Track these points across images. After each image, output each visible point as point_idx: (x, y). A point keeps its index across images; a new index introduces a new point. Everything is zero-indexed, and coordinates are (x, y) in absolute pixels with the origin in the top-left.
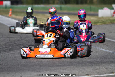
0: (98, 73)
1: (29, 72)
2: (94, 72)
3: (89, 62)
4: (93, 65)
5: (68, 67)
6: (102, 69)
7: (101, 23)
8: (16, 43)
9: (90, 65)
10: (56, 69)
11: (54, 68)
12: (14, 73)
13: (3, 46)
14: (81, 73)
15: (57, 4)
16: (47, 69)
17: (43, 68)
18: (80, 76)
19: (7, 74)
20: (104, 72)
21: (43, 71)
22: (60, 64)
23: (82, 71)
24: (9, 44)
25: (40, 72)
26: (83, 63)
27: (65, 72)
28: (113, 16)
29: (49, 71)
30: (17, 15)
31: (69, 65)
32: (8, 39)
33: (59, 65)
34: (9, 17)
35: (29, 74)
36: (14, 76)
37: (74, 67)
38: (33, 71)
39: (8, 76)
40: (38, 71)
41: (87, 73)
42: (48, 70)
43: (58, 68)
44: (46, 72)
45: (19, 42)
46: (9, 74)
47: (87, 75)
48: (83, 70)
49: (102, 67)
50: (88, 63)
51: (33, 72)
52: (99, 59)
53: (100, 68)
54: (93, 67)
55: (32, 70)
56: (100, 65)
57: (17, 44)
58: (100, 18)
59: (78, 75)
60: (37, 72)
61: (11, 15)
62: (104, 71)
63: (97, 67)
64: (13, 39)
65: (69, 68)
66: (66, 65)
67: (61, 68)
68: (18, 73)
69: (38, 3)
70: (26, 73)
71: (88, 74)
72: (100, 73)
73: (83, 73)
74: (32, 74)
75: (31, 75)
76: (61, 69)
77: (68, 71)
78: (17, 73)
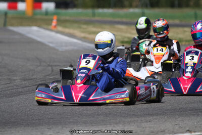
1: (86, 126)
3: (192, 110)
5: (154, 117)
10: (133, 121)
11: (129, 120)
12: (60, 127)
13: (41, 81)
15: (137, 7)
17: (110, 120)
18: (175, 133)
19: (48, 129)
21: (111, 124)
22: (141, 111)
23: (179, 125)
24: (52, 77)
30: (65, 27)
31: (157, 114)
32: (50, 68)
33: (139, 113)
34: (51, 30)
36: (59, 132)
37: (166, 117)
38: (94, 125)
39: (49, 133)
41: (187, 129)
42: (119, 122)
44: (115, 126)
46: (50, 129)
48: (180, 123)
50: (190, 110)
54: (199, 118)
55: (92, 124)
59: (173, 132)
61: (55, 26)
65: (156, 119)
66: (152, 115)
67: (143, 119)
68: (67, 128)
69: (103, 7)
71: (190, 130)
73: (182, 128)
76: (141, 121)
77: (154, 124)
78: (64, 128)
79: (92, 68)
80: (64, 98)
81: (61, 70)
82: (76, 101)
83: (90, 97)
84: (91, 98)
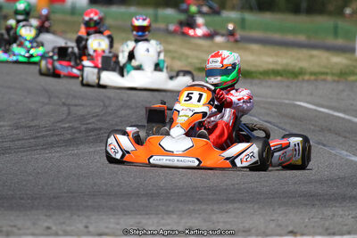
0: (327, 229)
2: (314, 227)
4: (317, 202)
6: (341, 219)
8: (87, 124)
9: (306, 205)
14: (272, 225)
16: (171, 209)
20: (345, 228)
25: (147, 216)
26: (285, 198)
27: (224, 222)
29: (175, 216)
35: (112, 220)
40: (140, 214)
43: (204, 207)
45: (99, 121)
47: (292, 233)
49: (341, 213)
51: (125, 215)
52: (337, 187)
53: (334, 215)
56: (338, 205)
57: (89, 126)
60: (139, 217)
62: (346, 225)
63: (328, 212)
64: (82, 111)
70: (104, 217)
72: (332, 231)
74: (122, 221)
75: (118, 224)
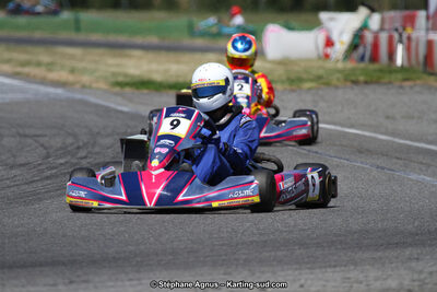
7: (283, 82)
28: (327, 56)
58: (274, 62)
79: (183, 136)
80: (124, 198)
81: (122, 140)
82: (150, 205)
83: (178, 195)
84: (180, 198)
